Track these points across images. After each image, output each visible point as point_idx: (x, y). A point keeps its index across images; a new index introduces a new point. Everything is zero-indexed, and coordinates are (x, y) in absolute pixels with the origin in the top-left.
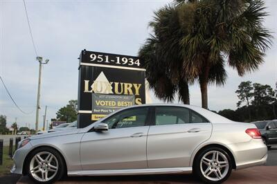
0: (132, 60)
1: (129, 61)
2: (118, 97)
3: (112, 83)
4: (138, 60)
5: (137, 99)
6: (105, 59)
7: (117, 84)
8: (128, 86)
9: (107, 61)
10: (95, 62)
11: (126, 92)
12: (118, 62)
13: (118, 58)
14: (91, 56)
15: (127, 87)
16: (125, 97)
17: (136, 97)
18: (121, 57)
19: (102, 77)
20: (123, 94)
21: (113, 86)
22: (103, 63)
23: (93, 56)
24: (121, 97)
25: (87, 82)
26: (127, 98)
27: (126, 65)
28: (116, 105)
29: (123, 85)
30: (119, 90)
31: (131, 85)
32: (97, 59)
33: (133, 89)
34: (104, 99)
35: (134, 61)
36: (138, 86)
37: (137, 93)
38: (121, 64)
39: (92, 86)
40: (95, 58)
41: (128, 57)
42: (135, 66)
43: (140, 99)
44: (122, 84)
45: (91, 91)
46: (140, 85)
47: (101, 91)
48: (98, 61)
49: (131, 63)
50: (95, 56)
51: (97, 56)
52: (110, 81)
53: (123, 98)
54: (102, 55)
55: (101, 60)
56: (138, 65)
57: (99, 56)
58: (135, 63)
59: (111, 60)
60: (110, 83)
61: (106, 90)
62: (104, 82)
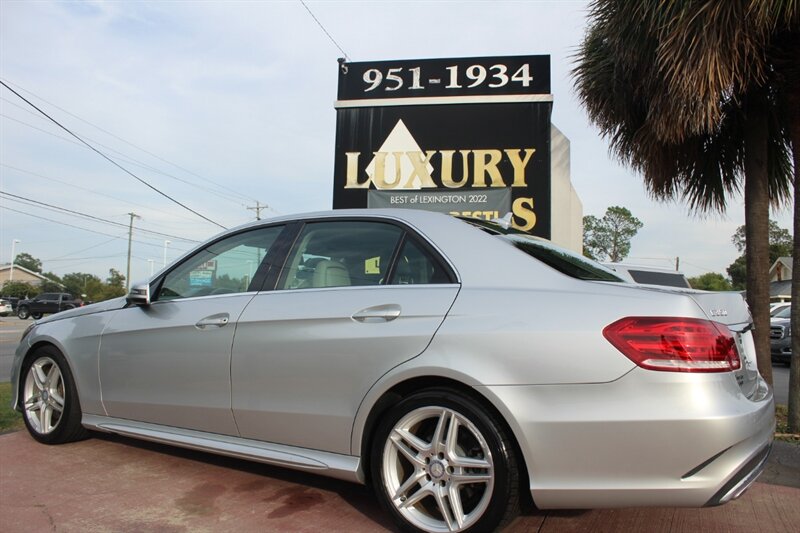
0: (503, 69)
1: (490, 74)
2: (450, 197)
3: (431, 153)
4: (525, 68)
5: (519, 202)
6: (408, 80)
7: (447, 156)
8: (488, 159)
9: (416, 85)
10: (380, 93)
11: (479, 181)
12: (454, 84)
13: (454, 70)
14: (366, 77)
15: (485, 163)
16: (473, 198)
17: (517, 193)
18: (463, 63)
19: (400, 137)
20: (469, 187)
21: (436, 162)
22: (406, 92)
23: (373, 76)
24: (459, 197)
25: (353, 159)
26: (481, 198)
27: (483, 90)
29: (471, 157)
30: (457, 174)
31: (496, 155)
32: (385, 82)
33: (506, 168)
34: (408, 205)
35: (509, 74)
36: (522, 155)
37: (519, 180)
38: (465, 87)
39: (369, 170)
40: (377, 82)
41: (487, 62)
42: (514, 88)
43: (530, 201)
44: (465, 153)
45: (366, 185)
46: (530, 152)
47: (397, 182)
48: (388, 89)
49: (499, 81)
50: (378, 76)
51: (385, 75)
52: (424, 148)
53: (468, 200)
54: (399, 68)
55: (397, 83)
56: (526, 84)
57: (392, 74)
58: (514, 79)
59: (431, 81)
60: (426, 155)
61: (412, 179)
62: (407, 153)
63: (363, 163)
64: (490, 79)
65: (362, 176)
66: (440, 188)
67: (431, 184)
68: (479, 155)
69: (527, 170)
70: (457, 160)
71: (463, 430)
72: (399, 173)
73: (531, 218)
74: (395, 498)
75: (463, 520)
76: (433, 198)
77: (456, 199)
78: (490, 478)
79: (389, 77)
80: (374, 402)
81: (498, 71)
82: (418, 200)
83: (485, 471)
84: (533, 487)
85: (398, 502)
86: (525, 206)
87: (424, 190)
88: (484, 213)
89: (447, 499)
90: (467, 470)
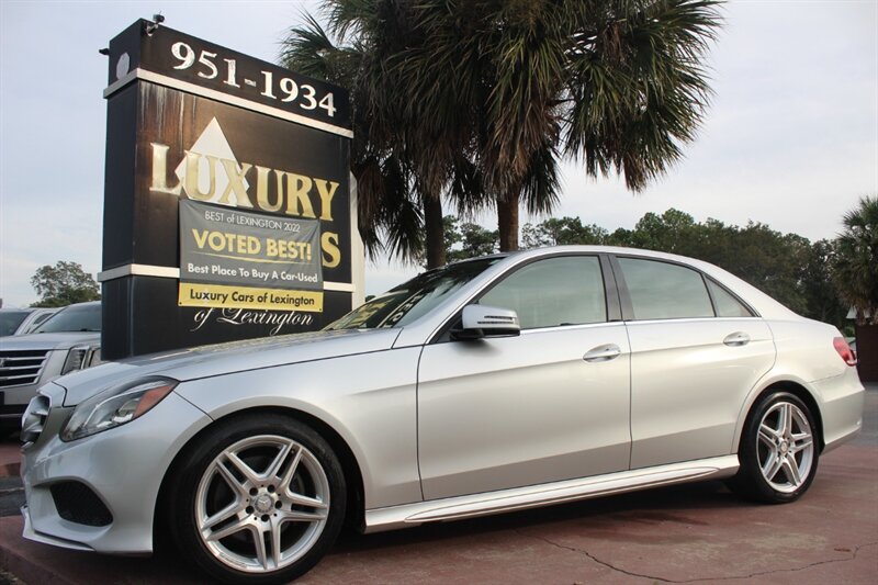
0: (312, 91)
1: (301, 92)
2: (267, 221)
3: (247, 167)
4: (330, 96)
6: (223, 72)
7: (263, 172)
8: (300, 184)
9: (231, 81)
10: (190, 75)
11: (292, 209)
12: (268, 93)
13: (269, 76)
14: (176, 49)
15: (297, 189)
16: (288, 225)
17: (325, 227)
18: (278, 72)
19: (213, 139)
21: (252, 178)
22: (219, 85)
23: (183, 51)
24: (276, 223)
25: (159, 152)
26: (294, 227)
27: (294, 107)
28: (263, 252)
29: (285, 179)
31: (307, 182)
32: (197, 65)
33: (314, 196)
34: (223, 227)
35: (318, 98)
36: (329, 187)
37: (327, 214)
38: (279, 100)
39: (180, 171)
40: (189, 60)
41: (300, 79)
42: (319, 114)
43: (335, 237)
44: (280, 174)
45: (176, 191)
46: (335, 186)
47: (211, 193)
48: (201, 74)
49: (308, 103)
50: (189, 54)
51: (197, 56)
52: (240, 161)
53: (284, 227)
54: (213, 53)
55: (211, 72)
56: (331, 114)
57: (205, 57)
58: (321, 105)
59: (246, 81)
60: (241, 167)
61: (226, 193)
62: (221, 160)
63: (174, 160)
64: (301, 98)
65: (172, 179)
66: (256, 211)
67: (247, 203)
68: (293, 178)
69: (333, 203)
70: (272, 180)
72: (213, 183)
73: (336, 253)
76: (251, 220)
77: (272, 224)
79: (202, 60)
81: (308, 92)
82: (235, 220)
86: (331, 240)
87: (239, 209)
88: (298, 244)
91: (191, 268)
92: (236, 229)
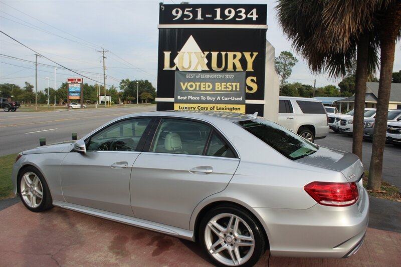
0: (243, 10)
1: (237, 13)
2: (216, 75)
3: (206, 53)
4: (254, 11)
5: (249, 78)
6: (195, 15)
7: (215, 55)
9: (199, 17)
10: (180, 21)
11: (230, 68)
12: (218, 18)
13: (218, 10)
14: (174, 12)
15: (233, 59)
16: (227, 76)
17: (249, 74)
18: (223, 7)
19: (191, 45)
20: (225, 70)
21: (209, 57)
22: (194, 21)
23: (177, 12)
24: (220, 76)
25: (167, 55)
26: (231, 76)
27: (233, 21)
28: (213, 89)
29: (226, 56)
30: (219, 64)
31: (239, 55)
32: (183, 16)
33: (243, 61)
34: (194, 80)
35: (246, 13)
36: (252, 55)
37: (250, 68)
38: (224, 20)
39: (176, 61)
40: (179, 15)
41: (236, 7)
42: (248, 21)
43: (255, 79)
44: (223, 54)
45: (174, 68)
46: (255, 54)
47: (190, 67)
48: (185, 19)
49: (241, 17)
50: (180, 12)
51: (183, 12)
52: (203, 50)
53: (225, 77)
54: (190, 8)
55: (189, 16)
56: (254, 19)
57: (187, 11)
58: (249, 16)
59: (207, 16)
60: (204, 54)
61: (197, 66)
62: (195, 53)
63: (173, 57)
64: (236, 16)
65: (172, 64)
66: (211, 71)
67: (206, 69)
68: (231, 54)
69: (254, 63)
70: (220, 57)
71: (241, 224)
72: (190, 63)
73: (255, 87)
74: (210, 250)
75: (240, 261)
76: (208, 76)
77: (219, 76)
78: (253, 245)
79: (186, 13)
80: (200, 210)
81: (240, 12)
82: (200, 77)
83: (250, 242)
84: (271, 249)
85: (211, 251)
86: (252, 80)
87: (203, 72)
88: (232, 84)
89: (233, 251)
90: (242, 241)
91: (179, 98)
92: (200, 80)
